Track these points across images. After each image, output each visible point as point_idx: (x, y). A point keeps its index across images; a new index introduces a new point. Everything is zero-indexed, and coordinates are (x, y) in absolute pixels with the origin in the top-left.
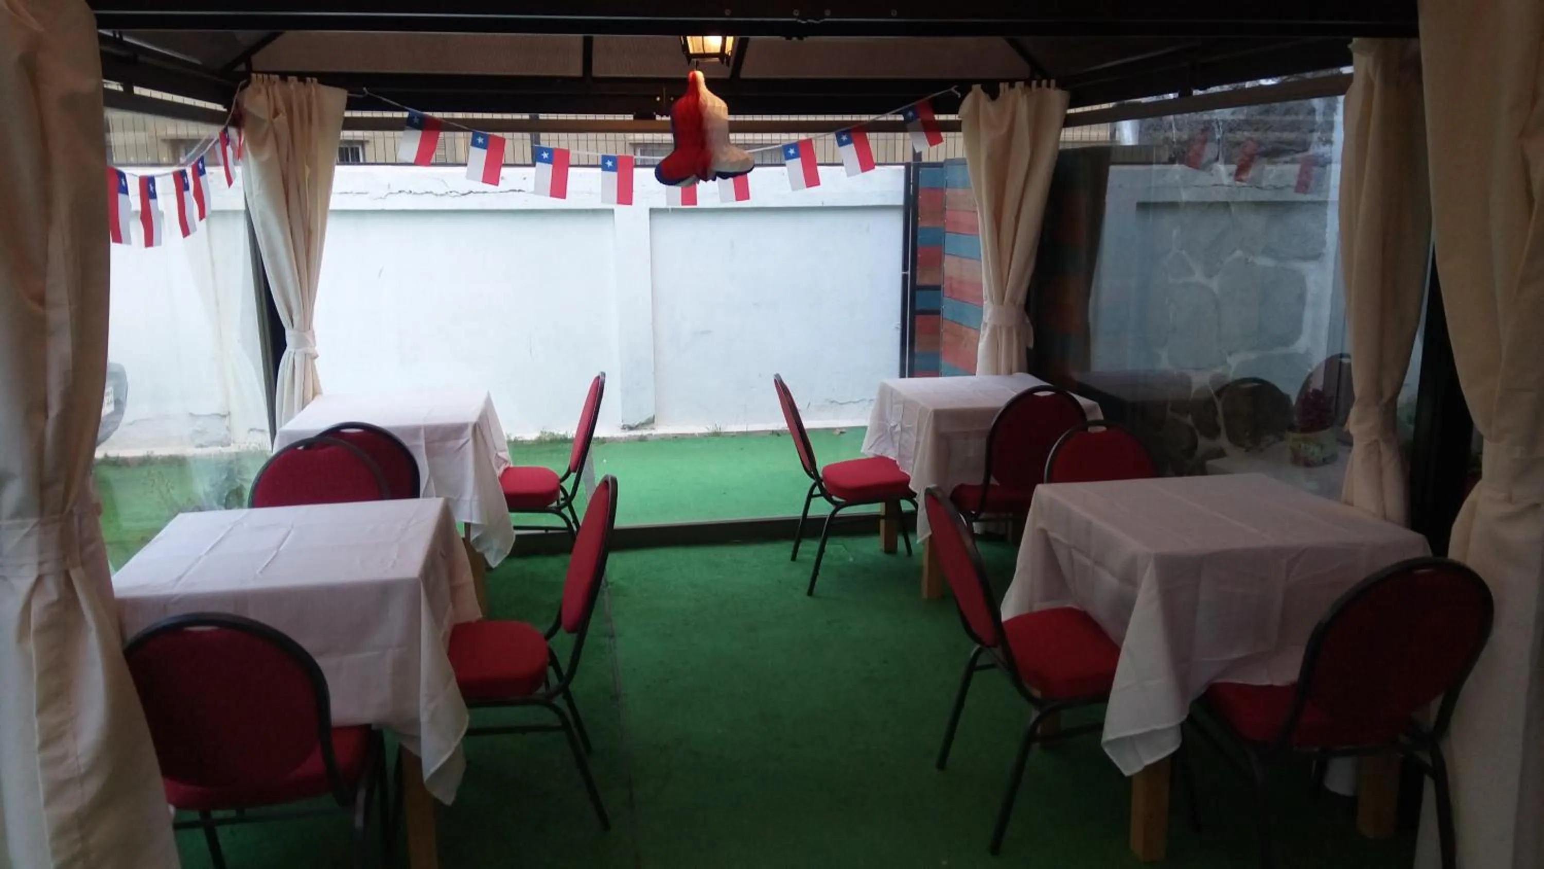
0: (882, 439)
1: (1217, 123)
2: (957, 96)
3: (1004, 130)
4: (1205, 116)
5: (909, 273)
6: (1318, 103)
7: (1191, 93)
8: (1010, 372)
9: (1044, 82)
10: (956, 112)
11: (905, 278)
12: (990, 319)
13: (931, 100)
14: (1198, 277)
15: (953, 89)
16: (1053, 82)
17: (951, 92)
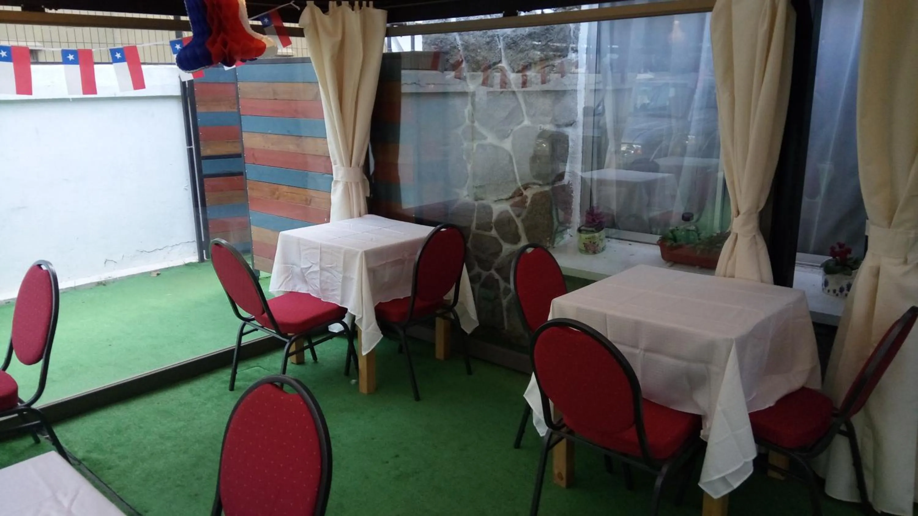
0: (288, 279)
1: (498, 37)
2: (297, 9)
3: (339, 38)
4: (490, 33)
5: (193, 147)
6: (572, 26)
7: (516, 14)
8: (360, 215)
9: (364, 3)
10: (297, 21)
11: (190, 151)
12: (342, 178)
13: (279, 10)
14: (491, 139)
15: (291, 3)
16: (371, 3)
17: (291, 5)
